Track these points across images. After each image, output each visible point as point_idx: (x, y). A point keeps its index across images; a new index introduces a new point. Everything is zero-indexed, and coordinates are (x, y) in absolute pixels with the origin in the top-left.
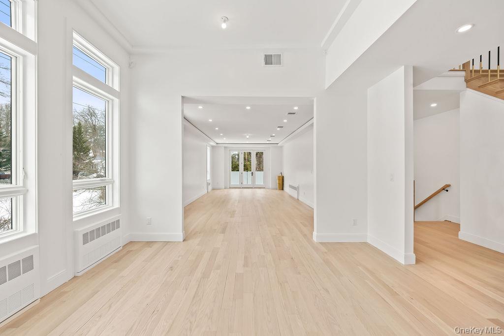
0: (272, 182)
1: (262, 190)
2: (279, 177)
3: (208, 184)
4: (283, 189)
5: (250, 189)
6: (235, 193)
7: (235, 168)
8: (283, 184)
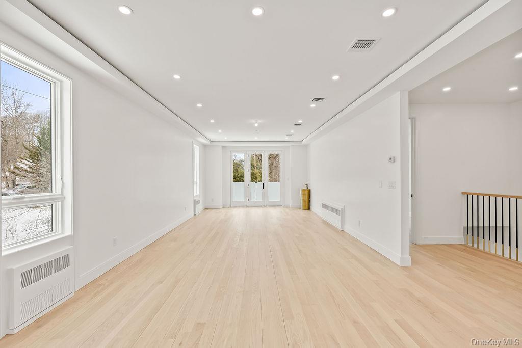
0: (293, 198)
1: (278, 209)
2: (304, 190)
3: (196, 203)
4: (309, 209)
5: (261, 209)
6: (238, 214)
7: (238, 177)
8: (309, 201)
